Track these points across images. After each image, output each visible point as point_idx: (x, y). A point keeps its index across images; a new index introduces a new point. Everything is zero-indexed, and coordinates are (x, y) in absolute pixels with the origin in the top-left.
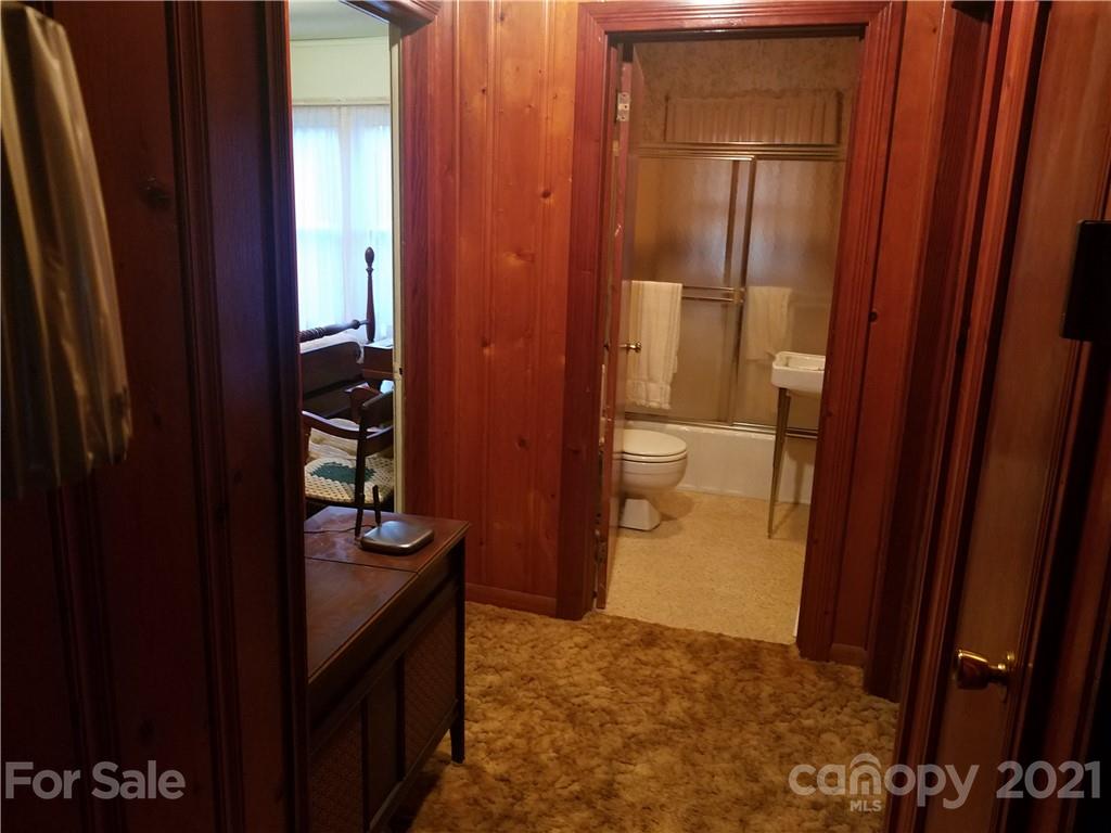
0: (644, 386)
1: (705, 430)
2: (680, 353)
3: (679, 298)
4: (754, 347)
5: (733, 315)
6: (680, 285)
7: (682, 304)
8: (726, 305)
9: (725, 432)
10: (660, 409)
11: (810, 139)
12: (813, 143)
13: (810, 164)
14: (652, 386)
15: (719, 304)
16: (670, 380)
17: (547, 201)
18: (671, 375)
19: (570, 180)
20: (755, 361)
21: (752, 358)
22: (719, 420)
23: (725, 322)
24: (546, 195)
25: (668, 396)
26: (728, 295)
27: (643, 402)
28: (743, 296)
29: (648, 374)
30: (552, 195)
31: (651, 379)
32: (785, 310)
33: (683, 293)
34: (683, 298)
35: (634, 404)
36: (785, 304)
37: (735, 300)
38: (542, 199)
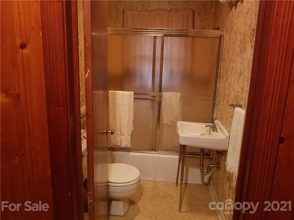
0: (119, 137)
1: (146, 155)
2: (134, 122)
3: (133, 99)
4: (166, 118)
5: (156, 105)
6: (133, 92)
7: (134, 101)
8: (153, 101)
9: (154, 155)
10: (127, 147)
11: (183, 28)
12: (184, 29)
13: (183, 39)
14: (123, 138)
15: (150, 100)
16: (130, 134)
17: (25, 51)
18: (130, 132)
19: (41, 34)
20: (167, 124)
21: (165, 123)
22: (152, 150)
23: (153, 108)
24: (23, 46)
25: (130, 141)
26: (154, 97)
27: (119, 144)
28: (160, 97)
29: (121, 132)
30: (28, 47)
31: (122, 134)
32: (178, 102)
33: (134, 96)
34: (134, 98)
35: (115, 145)
36: (178, 99)
37: (157, 99)
38: (20, 50)
